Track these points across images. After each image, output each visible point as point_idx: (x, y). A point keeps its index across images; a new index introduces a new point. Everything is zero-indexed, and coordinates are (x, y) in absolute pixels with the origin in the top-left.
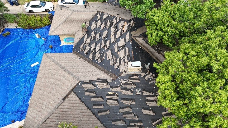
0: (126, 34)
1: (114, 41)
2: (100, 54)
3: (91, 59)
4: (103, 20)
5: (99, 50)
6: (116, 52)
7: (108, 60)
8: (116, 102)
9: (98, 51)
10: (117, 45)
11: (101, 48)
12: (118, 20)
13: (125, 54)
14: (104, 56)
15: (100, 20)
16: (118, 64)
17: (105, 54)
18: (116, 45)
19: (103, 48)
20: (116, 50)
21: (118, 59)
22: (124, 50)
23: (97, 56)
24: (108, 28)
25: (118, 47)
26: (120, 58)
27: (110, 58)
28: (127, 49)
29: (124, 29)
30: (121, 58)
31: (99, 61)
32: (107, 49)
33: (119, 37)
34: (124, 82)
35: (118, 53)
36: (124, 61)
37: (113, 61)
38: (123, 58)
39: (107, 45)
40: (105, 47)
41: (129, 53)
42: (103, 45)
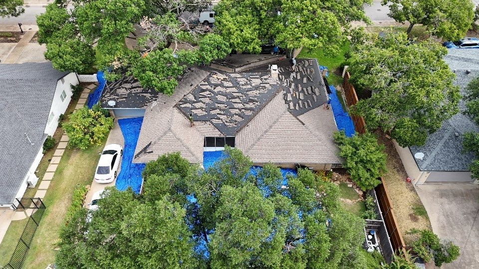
0: (230, 77)
1: (236, 89)
2: (249, 103)
3: (253, 112)
4: (195, 101)
5: (243, 104)
6: (251, 87)
7: (259, 95)
8: (301, 94)
9: (244, 106)
10: (243, 85)
11: (240, 102)
12: (206, 83)
13: (258, 78)
14: (254, 98)
15: (193, 104)
16: (267, 86)
17: (251, 98)
18: (242, 87)
19: (241, 100)
20: (249, 87)
21: (262, 85)
22: (251, 79)
23: (251, 105)
24: (213, 95)
25: (246, 84)
26: (261, 83)
27: (258, 92)
28: (251, 77)
29: (222, 79)
31: (258, 104)
32: (244, 96)
33: (232, 83)
34: (285, 84)
35: (253, 85)
36: (266, 79)
37: (263, 89)
38: (262, 81)
40: (241, 97)
41: (257, 75)
42: (237, 100)
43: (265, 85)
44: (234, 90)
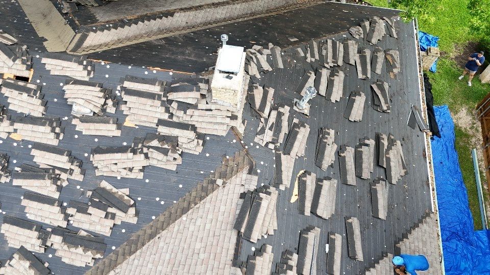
0: (41, 72)
1: (53, 130)
2: (91, 210)
3: (98, 256)
5: (63, 210)
6: (118, 133)
7: (141, 176)
8: (326, 184)
9: (67, 217)
10: (84, 119)
11: (56, 195)
13: (151, 96)
14: (115, 190)
17: (105, 184)
18: (80, 127)
19: (60, 188)
20: (110, 130)
21: (164, 130)
22: (126, 98)
25: (100, 117)
26: (161, 122)
27: (139, 161)
28: (128, 85)
29: (9, 75)
30: (165, 117)
31: (130, 217)
32: (77, 170)
33: (45, 104)
34: (268, 136)
35: (128, 123)
36: (184, 106)
37: (165, 152)
38: (167, 110)
39: (54, 168)
40: (64, 176)
41: (152, 82)
42: (46, 187)
43: (175, 132)
44: (44, 134)
